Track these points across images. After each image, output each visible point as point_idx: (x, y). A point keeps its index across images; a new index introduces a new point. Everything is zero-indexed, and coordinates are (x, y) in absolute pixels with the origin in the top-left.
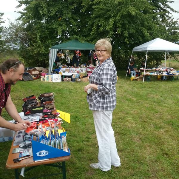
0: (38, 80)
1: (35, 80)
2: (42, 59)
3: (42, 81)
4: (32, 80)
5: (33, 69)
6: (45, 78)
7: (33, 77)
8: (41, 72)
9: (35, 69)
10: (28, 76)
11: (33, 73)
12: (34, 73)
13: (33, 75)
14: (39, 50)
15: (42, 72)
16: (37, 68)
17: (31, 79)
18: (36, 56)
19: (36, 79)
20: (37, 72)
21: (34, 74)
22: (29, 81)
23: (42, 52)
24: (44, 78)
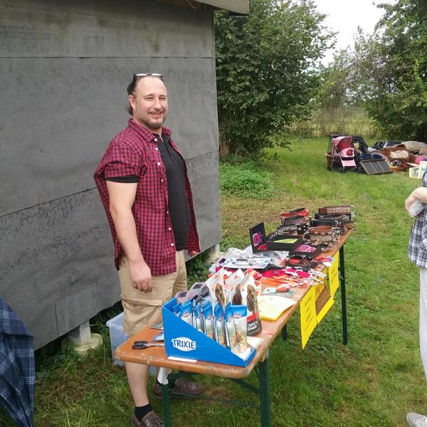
0: (403, 173)
1: (395, 174)
2: (421, 122)
3: (410, 176)
4: (385, 173)
5: (396, 145)
6: (420, 169)
7: (391, 165)
8: (415, 154)
9: (403, 146)
10: (378, 163)
11: (394, 155)
12: (396, 157)
13: (392, 160)
14: (414, 98)
15: (417, 153)
16: (408, 144)
17: (384, 171)
18: (406, 116)
19: (399, 170)
20: (404, 154)
21: (395, 159)
22: (380, 174)
23: (422, 104)
24: (418, 169)
